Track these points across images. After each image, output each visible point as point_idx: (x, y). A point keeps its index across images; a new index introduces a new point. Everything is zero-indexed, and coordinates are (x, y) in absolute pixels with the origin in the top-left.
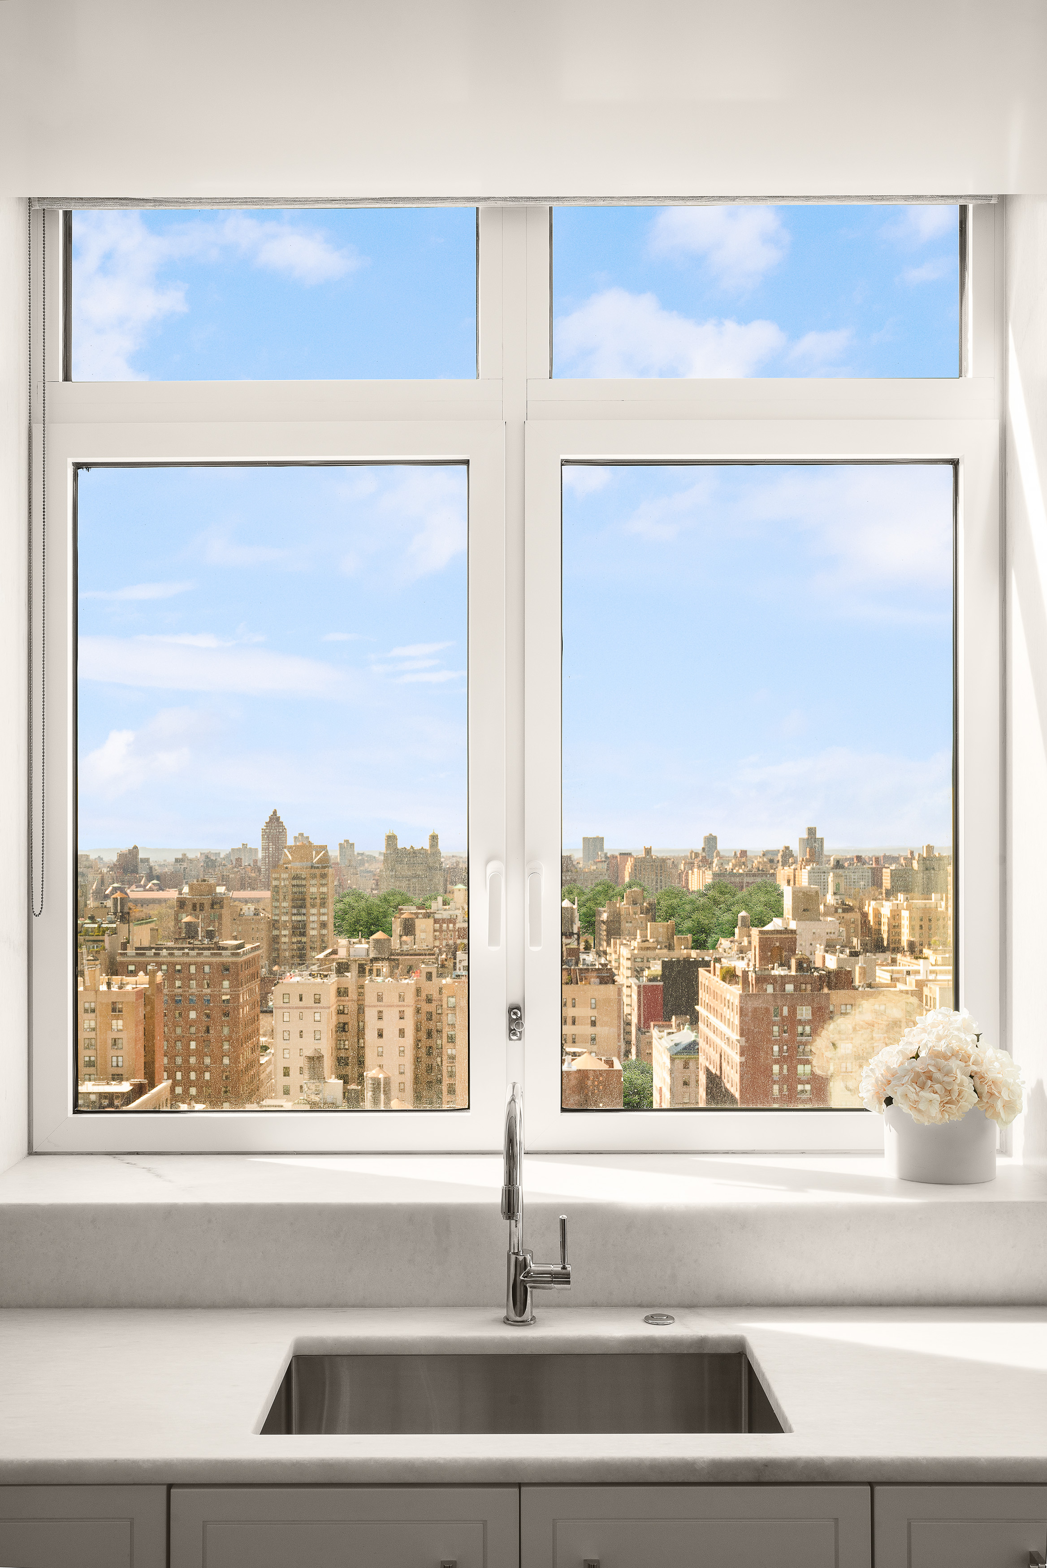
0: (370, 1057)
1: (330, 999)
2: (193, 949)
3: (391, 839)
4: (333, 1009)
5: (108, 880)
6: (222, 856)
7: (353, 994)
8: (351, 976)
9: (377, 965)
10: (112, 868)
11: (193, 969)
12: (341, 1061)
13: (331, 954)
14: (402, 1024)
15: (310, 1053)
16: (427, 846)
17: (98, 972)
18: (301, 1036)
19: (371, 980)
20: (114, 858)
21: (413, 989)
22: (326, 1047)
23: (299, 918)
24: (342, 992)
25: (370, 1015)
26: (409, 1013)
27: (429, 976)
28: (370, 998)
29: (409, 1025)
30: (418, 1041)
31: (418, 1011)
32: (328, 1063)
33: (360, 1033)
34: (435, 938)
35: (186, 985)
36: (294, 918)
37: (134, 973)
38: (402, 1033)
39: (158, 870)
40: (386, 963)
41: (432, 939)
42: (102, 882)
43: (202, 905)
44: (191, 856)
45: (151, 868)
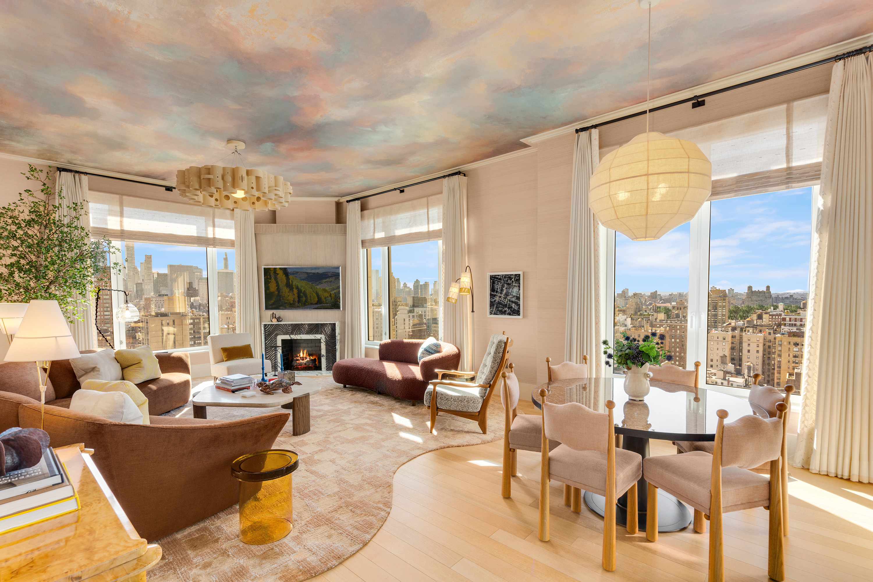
0: (744, 358)
1: (729, 339)
2: (678, 321)
3: (750, 288)
4: (730, 342)
5: (647, 300)
6: (685, 293)
7: (738, 337)
8: (737, 332)
9: (748, 329)
10: (649, 297)
11: (678, 327)
12: (733, 359)
13: (728, 324)
14: (758, 349)
15: (722, 355)
16: (765, 290)
17: (648, 326)
18: (718, 350)
19: (745, 334)
20: (649, 294)
21: (763, 338)
22: (727, 353)
23: (714, 313)
24: (733, 337)
25: (745, 345)
26: (761, 345)
27: (770, 333)
28: (745, 339)
29: (761, 349)
30: (764, 355)
31: (764, 345)
32: (728, 359)
33: (741, 350)
34: (769, 321)
35: (676, 332)
36: (712, 313)
37: (659, 327)
38: (758, 351)
39: (663, 298)
40: (752, 328)
41: (768, 322)
42: (646, 301)
43: (680, 308)
44: (674, 293)
45: (661, 297)
